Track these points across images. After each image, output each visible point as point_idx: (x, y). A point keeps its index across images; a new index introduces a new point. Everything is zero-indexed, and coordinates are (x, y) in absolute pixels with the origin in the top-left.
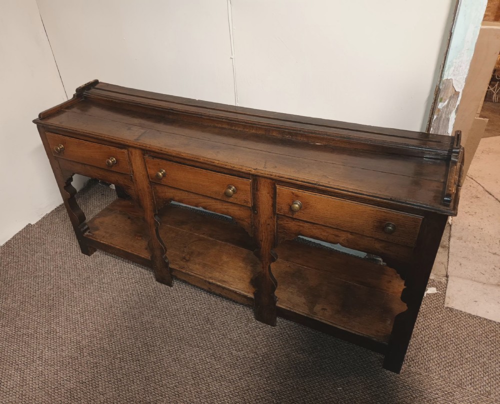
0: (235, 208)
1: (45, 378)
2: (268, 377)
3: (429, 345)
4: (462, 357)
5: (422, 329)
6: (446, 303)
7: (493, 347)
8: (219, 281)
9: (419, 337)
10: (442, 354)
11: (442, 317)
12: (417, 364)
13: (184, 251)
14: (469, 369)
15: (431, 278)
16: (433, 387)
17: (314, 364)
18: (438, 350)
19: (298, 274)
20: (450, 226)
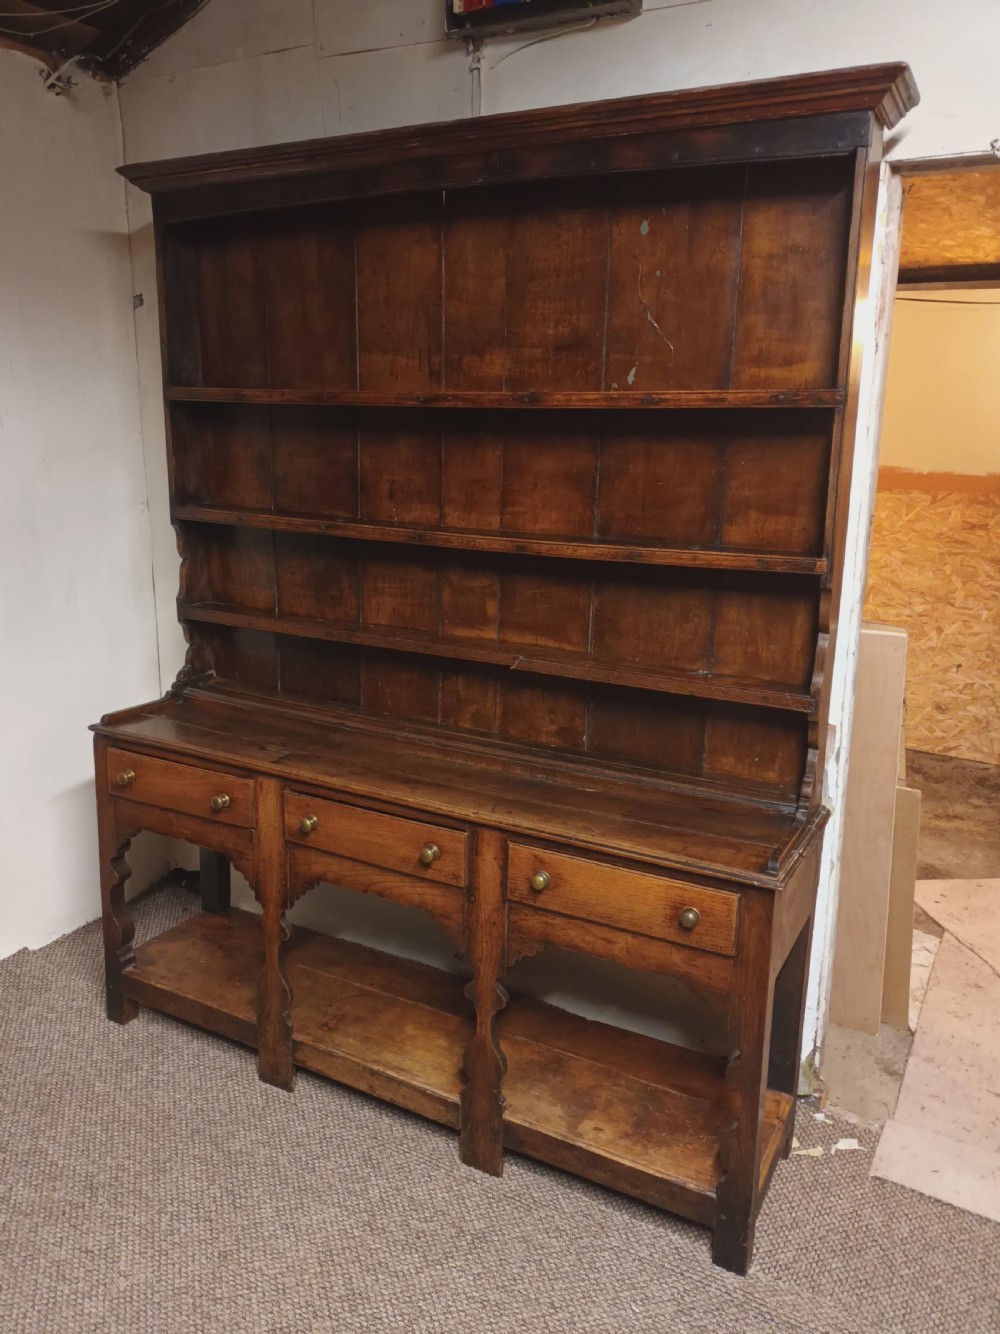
0: (437, 892)
1: (9, 1236)
2: (479, 1274)
3: (826, 1245)
4: (893, 1273)
5: (817, 1214)
6: (872, 1169)
7: (960, 1260)
8: (393, 1069)
9: (808, 1228)
10: (850, 1262)
11: (862, 1195)
12: (795, 1277)
13: (326, 1013)
14: (903, 1296)
15: (851, 1121)
16: (819, 1320)
17: (580, 1260)
18: (844, 1256)
19: (555, 1067)
20: (913, 1034)
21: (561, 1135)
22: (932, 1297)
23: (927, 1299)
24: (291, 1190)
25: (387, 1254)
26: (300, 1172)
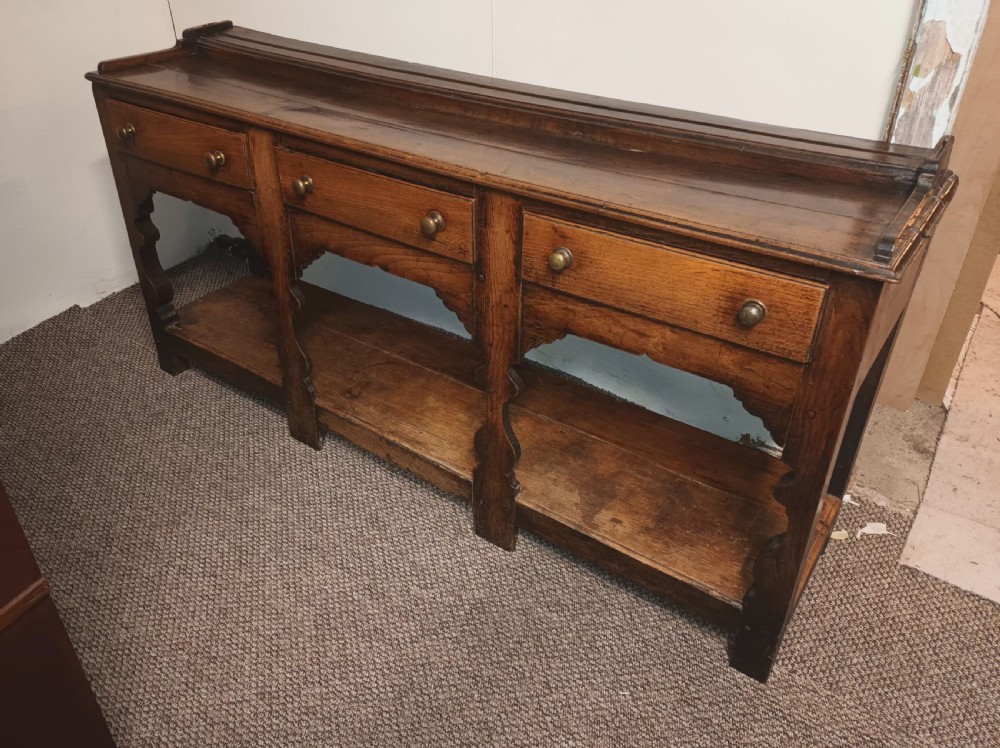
0: (443, 268)
2: (473, 647)
3: (847, 637)
4: (921, 673)
5: (839, 602)
6: (902, 557)
8: (408, 441)
9: (828, 617)
10: (874, 658)
11: (889, 584)
12: (811, 671)
13: (351, 379)
14: (932, 698)
15: (879, 504)
16: (837, 723)
17: (580, 638)
18: (866, 650)
19: (577, 449)
20: (946, 412)
21: (575, 524)
22: (966, 702)
23: (959, 704)
24: (297, 548)
25: (384, 621)
26: (308, 531)
